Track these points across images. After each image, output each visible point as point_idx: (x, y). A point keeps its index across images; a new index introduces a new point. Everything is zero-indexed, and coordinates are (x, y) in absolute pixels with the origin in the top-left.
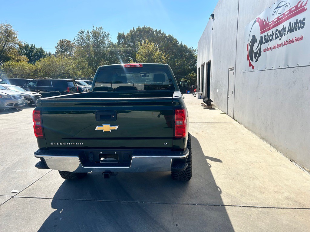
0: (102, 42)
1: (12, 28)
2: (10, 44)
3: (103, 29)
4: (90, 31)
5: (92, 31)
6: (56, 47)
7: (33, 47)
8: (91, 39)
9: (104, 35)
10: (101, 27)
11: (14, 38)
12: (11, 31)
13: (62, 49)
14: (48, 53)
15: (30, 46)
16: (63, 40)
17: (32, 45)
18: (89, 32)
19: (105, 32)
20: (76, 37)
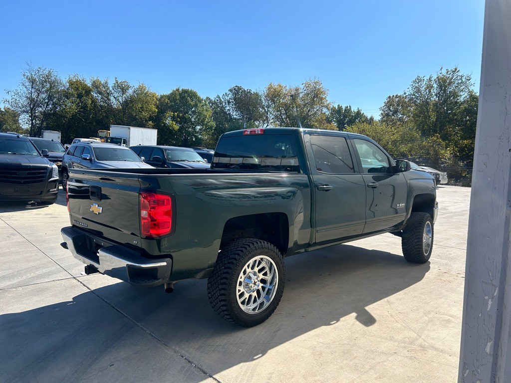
0: (455, 95)
1: (321, 86)
2: (316, 107)
3: (458, 71)
4: (435, 77)
5: (438, 78)
6: (380, 109)
7: (348, 110)
8: (434, 91)
9: (460, 81)
10: (456, 69)
11: (322, 99)
12: (319, 90)
13: (390, 110)
14: (369, 117)
15: (344, 108)
16: (393, 96)
17: (347, 107)
18: (433, 79)
19: (462, 77)
20: (408, 90)
